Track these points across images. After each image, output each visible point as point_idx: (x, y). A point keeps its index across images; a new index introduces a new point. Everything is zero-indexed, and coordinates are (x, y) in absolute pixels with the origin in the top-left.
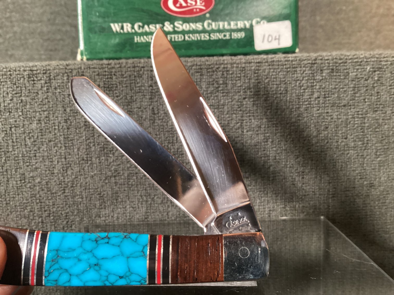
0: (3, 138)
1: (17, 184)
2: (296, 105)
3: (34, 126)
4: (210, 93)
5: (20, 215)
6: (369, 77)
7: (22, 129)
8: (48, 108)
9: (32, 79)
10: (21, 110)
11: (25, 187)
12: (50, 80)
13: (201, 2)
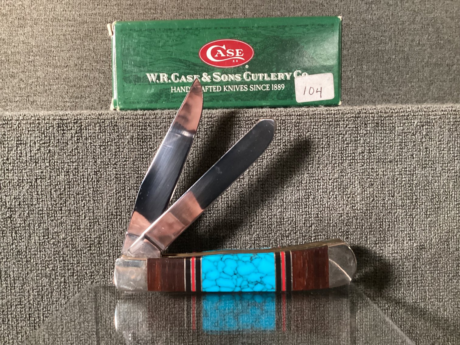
0: (28, 190)
1: (40, 240)
2: (339, 160)
3: (62, 177)
5: (41, 273)
6: (416, 132)
7: (49, 181)
8: (77, 159)
9: (62, 128)
10: (48, 161)
11: (48, 244)
12: (81, 130)
13: (240, 53)
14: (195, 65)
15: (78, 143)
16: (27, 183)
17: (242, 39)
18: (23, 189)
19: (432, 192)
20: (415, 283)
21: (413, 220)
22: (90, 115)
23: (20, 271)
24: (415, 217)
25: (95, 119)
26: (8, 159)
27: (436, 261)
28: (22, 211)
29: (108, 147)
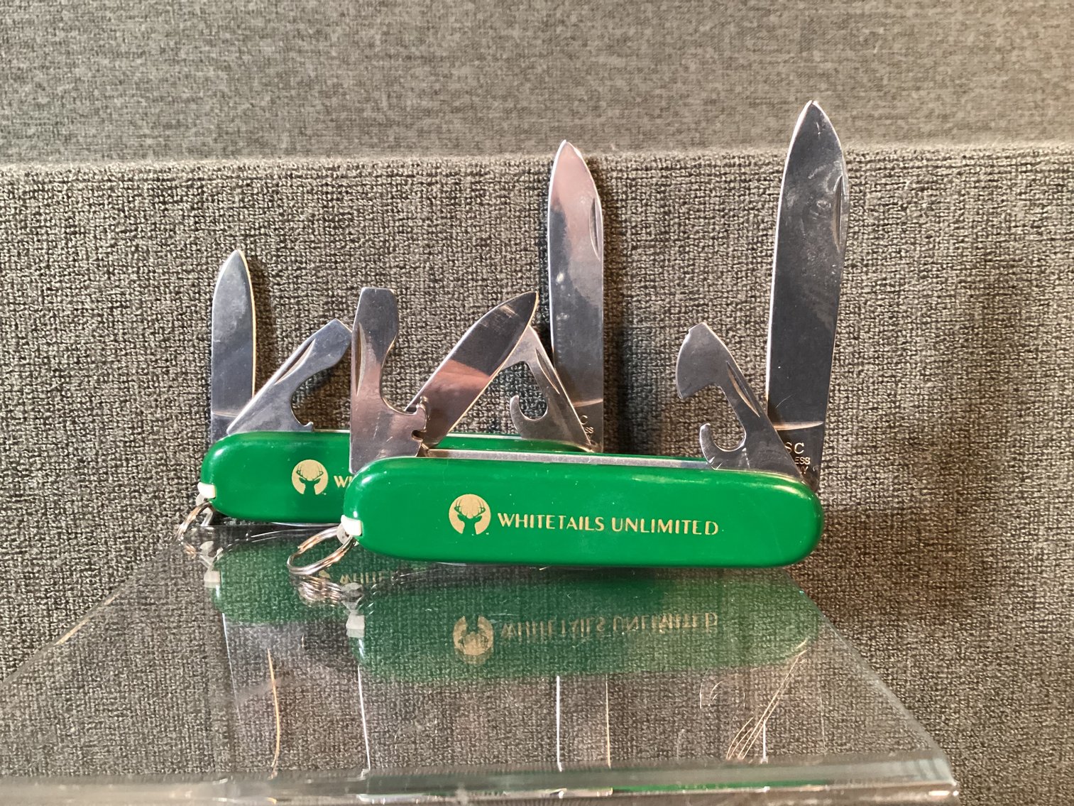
15: (197, 230)
16: (93, 316)
18: (84, 329)
19: (937, 329)
21: (897, 385)
25: (232, 177)
26: (48, 267)
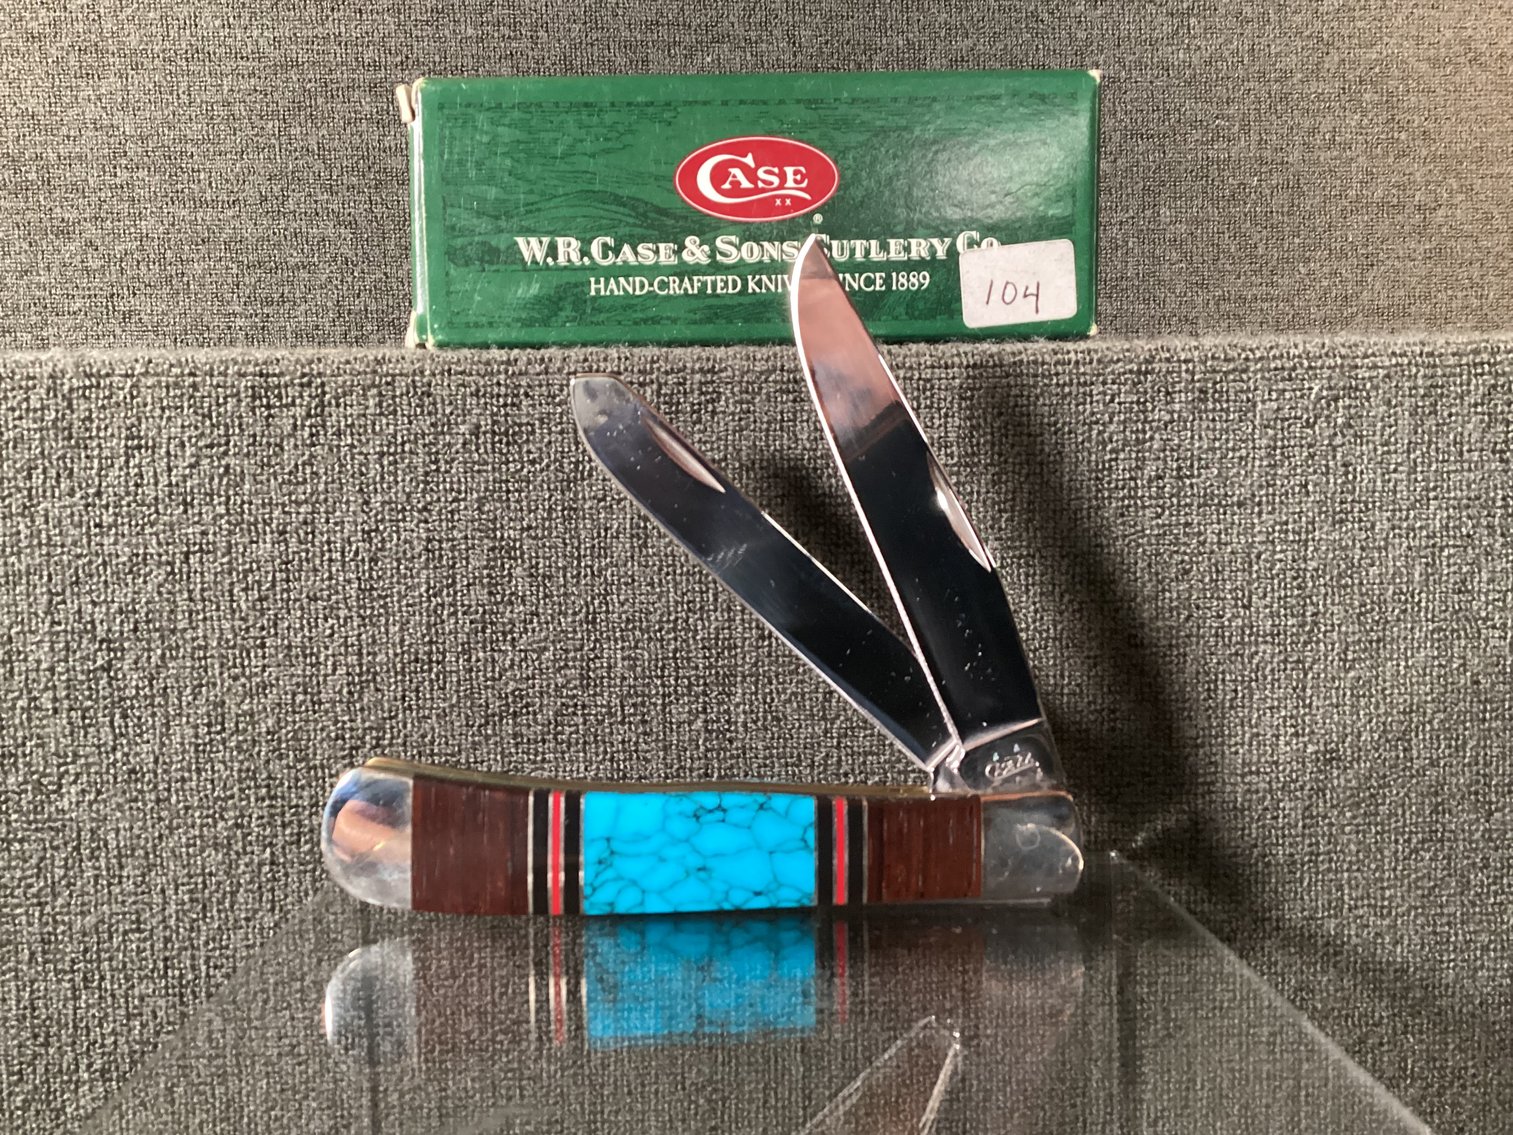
0: (160, 585)
1: (196, 736)
2: (1090, 500)
4: (822, 457)
5: (201, 836)
6: (1316, 417)
7: (225, 560)
8: (312, 494)
9: (265, 401)
10: (223, 499)
11: (221, 747)
12: (323, 407)
13: (799, 177)
14: (663, 212)
17: (805, 137)
20: (1310, 861)
22: (348, 362)
23: (136, 831)
24: (1311, 668)
27: (1372, 795)
28: (144, 649)
29: (403, 459)
